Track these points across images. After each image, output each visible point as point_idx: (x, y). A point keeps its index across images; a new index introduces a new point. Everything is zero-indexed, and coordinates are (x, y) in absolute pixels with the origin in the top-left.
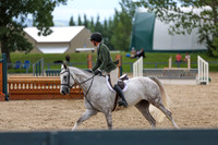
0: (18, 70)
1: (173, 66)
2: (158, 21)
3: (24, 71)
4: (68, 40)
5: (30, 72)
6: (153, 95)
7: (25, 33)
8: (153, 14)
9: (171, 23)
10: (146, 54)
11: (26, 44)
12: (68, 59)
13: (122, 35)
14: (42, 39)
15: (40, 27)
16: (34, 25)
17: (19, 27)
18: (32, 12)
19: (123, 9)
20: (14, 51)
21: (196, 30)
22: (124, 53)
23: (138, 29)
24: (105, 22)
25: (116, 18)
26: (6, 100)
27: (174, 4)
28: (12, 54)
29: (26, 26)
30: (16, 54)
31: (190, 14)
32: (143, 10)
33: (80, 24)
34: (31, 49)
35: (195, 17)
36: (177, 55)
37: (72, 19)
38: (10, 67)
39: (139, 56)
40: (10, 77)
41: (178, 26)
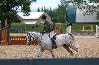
0: (14, 32)
1: (85, 30)
2: (78, 9)
3: (17, 32)
4: (37, 18)
5: (20, 32)
6: (69, 43)
7: (17, 15)
8: (76, 6)
9: (84, 10)
10: (72, 24)
11: (18, 20)
12: (37, 26)
13: (61, 16)
14: (25, 18)
15: (24, 12)
16: (22, 12)
17: (15, 12)
18: (21, 5)
19: (62, 4)
20: (13, 23)
21: (95, 13)
22: (62, 24)
23: (69, 13)
24: (54, 10)
25: (59, 8)
26: (9, 45)
27: (85, 2)
28: (11, 24)
29: (18, 12)
30: (14, 24)
31: (93, 6)
32: (71, 4)
33: (42, 11)
34: (20, 22)
35: (95, 7)
36: (87, 25)
37: (39, 8)
38: (11, 30)
39: (69, 25)
40: (11, 35)
41: (87, 11)
